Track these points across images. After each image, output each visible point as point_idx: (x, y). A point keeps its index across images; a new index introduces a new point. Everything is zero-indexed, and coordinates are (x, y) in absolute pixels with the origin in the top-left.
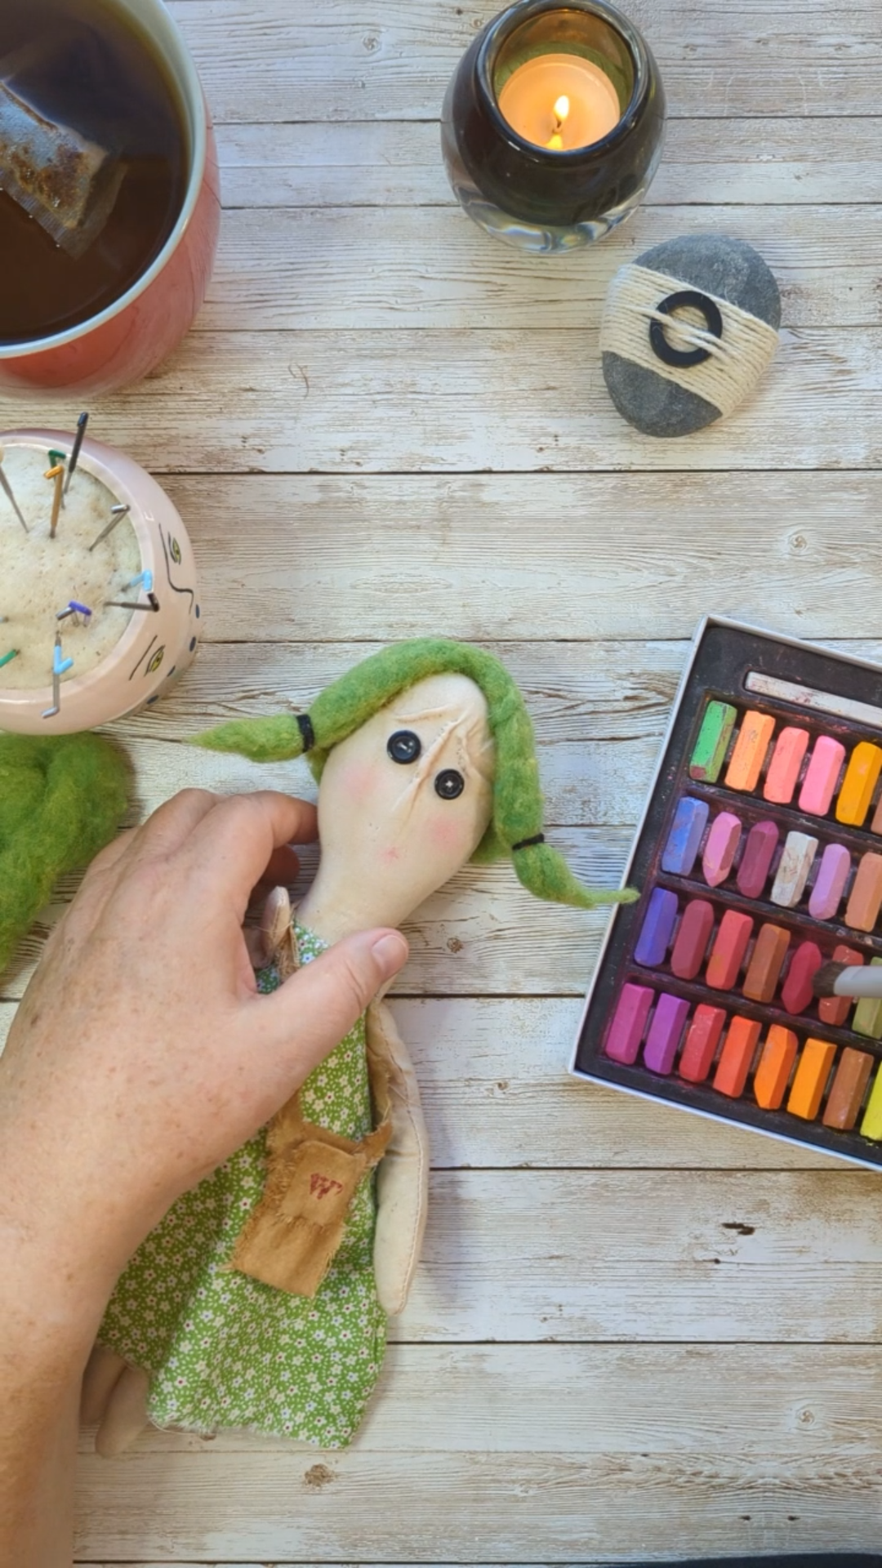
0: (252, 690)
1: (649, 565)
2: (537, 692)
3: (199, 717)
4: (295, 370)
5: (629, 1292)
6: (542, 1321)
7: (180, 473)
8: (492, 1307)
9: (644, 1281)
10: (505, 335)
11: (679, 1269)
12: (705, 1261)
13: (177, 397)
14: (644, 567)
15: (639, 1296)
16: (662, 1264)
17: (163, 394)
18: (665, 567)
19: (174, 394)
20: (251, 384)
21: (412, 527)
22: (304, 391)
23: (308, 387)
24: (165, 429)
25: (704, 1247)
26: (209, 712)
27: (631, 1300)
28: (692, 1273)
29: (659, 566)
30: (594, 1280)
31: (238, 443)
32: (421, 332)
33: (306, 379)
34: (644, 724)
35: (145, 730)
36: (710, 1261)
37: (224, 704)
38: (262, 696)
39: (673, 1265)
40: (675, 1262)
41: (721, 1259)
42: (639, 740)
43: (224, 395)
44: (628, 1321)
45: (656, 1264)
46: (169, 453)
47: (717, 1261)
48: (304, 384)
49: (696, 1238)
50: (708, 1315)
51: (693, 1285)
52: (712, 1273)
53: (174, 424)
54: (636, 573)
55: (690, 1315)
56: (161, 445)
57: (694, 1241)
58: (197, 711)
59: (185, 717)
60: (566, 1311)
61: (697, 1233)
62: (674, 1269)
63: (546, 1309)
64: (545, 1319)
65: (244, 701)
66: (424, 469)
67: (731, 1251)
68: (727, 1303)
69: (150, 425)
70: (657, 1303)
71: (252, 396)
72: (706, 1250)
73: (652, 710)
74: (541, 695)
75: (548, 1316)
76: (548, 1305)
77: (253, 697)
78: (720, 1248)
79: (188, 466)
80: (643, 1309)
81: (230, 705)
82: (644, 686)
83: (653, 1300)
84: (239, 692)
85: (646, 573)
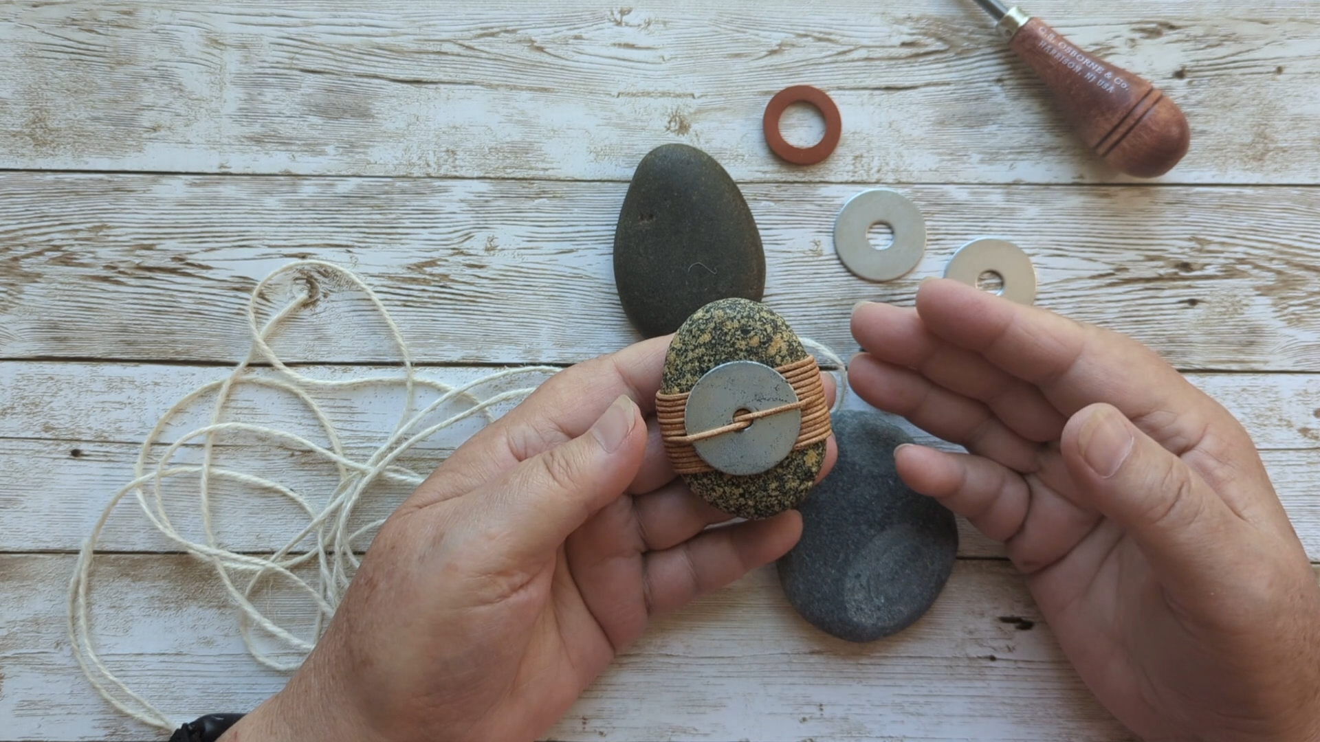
0: (492, 28)
2: (806, 36)
3: (432, 56)
5: (896, 690)
6: (801, 722)
8: (746, 705)
9: (913, 679)
11: (951, 667)
12: (979, 658)
15: (907, 695)
16: (933, 661)
25: (979, 642)
26: (443, 50)
27: (898, 700)
28: (966, 671)
30: (859, 678)
34: (922, 72)
35: (373, 69)
36: (986, 658)
37: (460, 42)
38: (502, 34)
39: (945, 663)
40: (947, 658)
41: (997, 655)
42: (916, 90)
44: (894, 722)
45: (926, 660)
47: (993, 659)
49: (971, 633)
50: (982, 716)
51: (966, 684)
52: (987, 672)
55: (963, 716)
57: (968, 636)
58: (430, 49)
59: (416, 56)
60: (828, 711)
61: (971, 627)
62: (946, 666)
63: (807, 709)
64: (804, 719)
65: (482, 40)
67: (1008, 648)
68: (1004, 703)
70: (927, 703)
72: (981, 645)
73: (932, 58)
74: (810, 39)
75: (807, 716)
76: (808, 704)
77: (492, 35)
78: (995, 644)
80: (911, 710)
81: (467, 43)
82: (923, 31)
83: (921, 700)
84: (477, 29)
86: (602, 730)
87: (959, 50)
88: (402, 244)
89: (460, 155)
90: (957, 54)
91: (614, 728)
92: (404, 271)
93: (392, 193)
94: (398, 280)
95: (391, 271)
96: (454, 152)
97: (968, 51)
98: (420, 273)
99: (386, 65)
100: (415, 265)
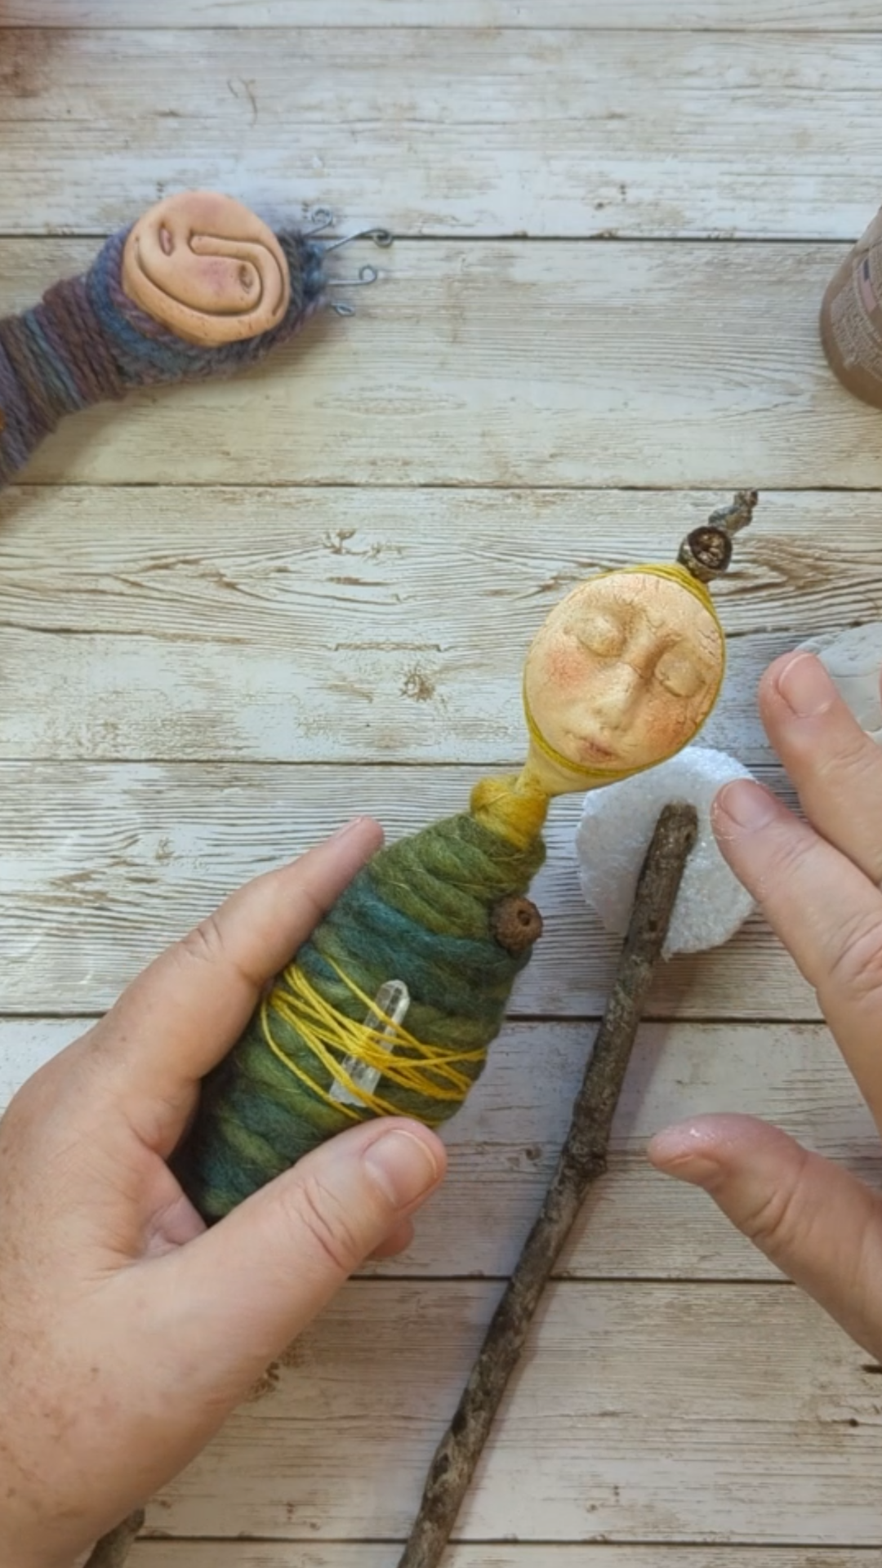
0: (166, 557)
1: (759, 379)
2: (592, 565)
3: (85, 596)
4: (237, 86)
5: (721, 1468)
6: (588, 1511)
7: (65, 236)
9: (742, 1452)
10: (549, 38)
11: (796, 1435)
12: (835, 1422)
13: (63, 125)
14: (753, 382)
15: (736, 1475)
16: (770, 1427)
17: (43, 120)
18: (782, 382)
19: (58, 120)
20: (173, 105)
21: (408, 318)
22: (249, 116)
23: (256, 110)
24: (45, 171)
25: (835, 1401)
26: (100, 587)
27: (722, 1481)
28: (816, 1441)
29: (773, 381)
30: (668, 1449)
31: (151, 191)
32: (424, 32)
33: (253, 99)
34: (751, 614)
35: (6, 613)
36: (844, 1422)
37: (123, 576)
38: (180, 566)
39: (787, 1429)
40: (791, 1423)
41: (859, 1419)
42: (744, 638)
43: (131, 121)
44: (718, 1512)
45: (760, 1425)
46: (49, 206)
47: (854, 1423)
48: (250, 107)
49: (823, 1387)
50: (840, 1504)
51: (817, 1458)
52: (847, 1442)
53: (57, 164)
54: (742, 391)
55: (813, 1504)
56: (36, 194)
57: (819, 1392)
58: (82, 586)
59: (64, 595)
60: (625, 1496)
61: (823, 1379)
62: (789, 1434)
63: (596, 1493)
64: (593, 1508)
65: (152, 573)
66: (427, 231)
67: (875, 1407)
68: (869, 1486)
69: (21, 164)
70: (763, 1486)
71: (172, 123)
72: (838, 1405)
73: (764, 593)
74: (597, 569)
75: (597, 1503)
76: (599, 1486)
77: (166, 567)
78: (857, 1403)
79: (78, 226)
80: (743, 1494)
81: (132, 578)
82: (751, 557)
83: (756, 1481)
84: (145, 559)
85: (754, 390)
86: (314, 1521)
87: (801, 583)
88: (45, 851)
89: (124, 728)
90: (799, 588)
91: (331, 1518)
92: (47, 887)
93: (31, 782)
94: (38, 901)
95: (29, 888)
96: (115, 727)
97: (813, 583)
98: (68, 890)
99: (22, 608)
100: (61, 879)
